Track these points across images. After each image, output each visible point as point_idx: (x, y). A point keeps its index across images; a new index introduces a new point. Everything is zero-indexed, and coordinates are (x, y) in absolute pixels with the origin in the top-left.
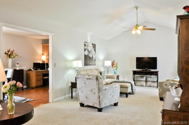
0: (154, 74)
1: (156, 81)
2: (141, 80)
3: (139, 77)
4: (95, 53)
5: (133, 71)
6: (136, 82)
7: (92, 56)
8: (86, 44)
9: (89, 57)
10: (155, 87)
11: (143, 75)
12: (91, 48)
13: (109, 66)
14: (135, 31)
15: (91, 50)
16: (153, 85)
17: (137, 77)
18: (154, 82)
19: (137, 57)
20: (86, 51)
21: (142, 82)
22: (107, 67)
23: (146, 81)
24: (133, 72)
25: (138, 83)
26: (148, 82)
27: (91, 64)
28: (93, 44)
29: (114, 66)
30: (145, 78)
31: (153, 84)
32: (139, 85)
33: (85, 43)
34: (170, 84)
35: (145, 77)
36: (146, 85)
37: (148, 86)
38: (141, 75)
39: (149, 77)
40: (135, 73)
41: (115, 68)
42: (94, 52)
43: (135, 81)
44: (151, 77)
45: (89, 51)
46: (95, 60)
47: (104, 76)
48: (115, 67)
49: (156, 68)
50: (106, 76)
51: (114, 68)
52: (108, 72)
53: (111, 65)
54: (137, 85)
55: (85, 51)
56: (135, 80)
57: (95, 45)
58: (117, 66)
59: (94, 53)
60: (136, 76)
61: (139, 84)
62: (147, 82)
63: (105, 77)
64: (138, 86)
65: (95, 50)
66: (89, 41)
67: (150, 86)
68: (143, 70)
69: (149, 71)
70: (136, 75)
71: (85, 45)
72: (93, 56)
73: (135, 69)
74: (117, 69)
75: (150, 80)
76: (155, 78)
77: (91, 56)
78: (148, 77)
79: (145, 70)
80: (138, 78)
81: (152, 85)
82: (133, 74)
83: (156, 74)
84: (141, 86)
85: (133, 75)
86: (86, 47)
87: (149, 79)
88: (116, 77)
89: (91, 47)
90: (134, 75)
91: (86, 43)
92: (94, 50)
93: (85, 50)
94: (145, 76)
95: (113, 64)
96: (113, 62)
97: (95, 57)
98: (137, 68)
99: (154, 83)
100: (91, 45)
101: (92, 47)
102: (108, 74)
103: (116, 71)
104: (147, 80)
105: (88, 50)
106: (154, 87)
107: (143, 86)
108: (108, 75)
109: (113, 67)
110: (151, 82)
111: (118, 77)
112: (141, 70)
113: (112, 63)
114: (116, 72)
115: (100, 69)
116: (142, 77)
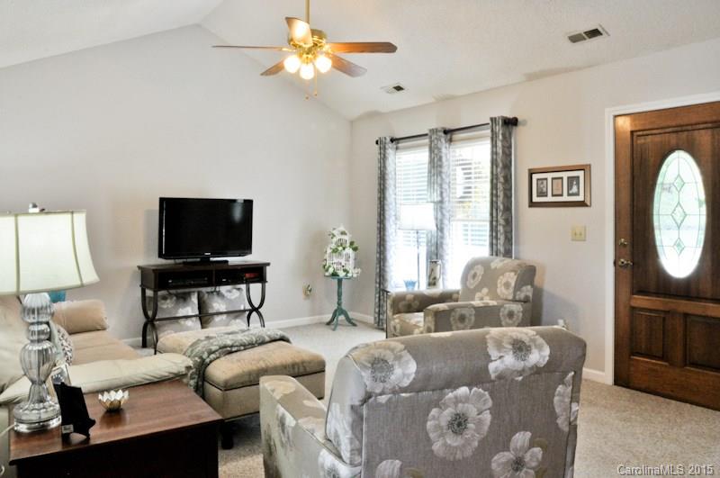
0: (247, 276)
1: (242, 308)
2: (180, 315)
3: (164, 298)
18: (238, 313)
19: (163, 196)
23: (203, 316)
26: (215, 316)
30: (194, 299)
31: (235, 324)
35: (196, 295)
49: (245, 246)
62: (205, 319)
73: (155, 261)
76: (237, 295)
80: (166, 307)
83: (256, 275)
87: (217, 305)
94: (194, 292)
98: (160, 255)
112: (178, 261)
116: (184, 298)
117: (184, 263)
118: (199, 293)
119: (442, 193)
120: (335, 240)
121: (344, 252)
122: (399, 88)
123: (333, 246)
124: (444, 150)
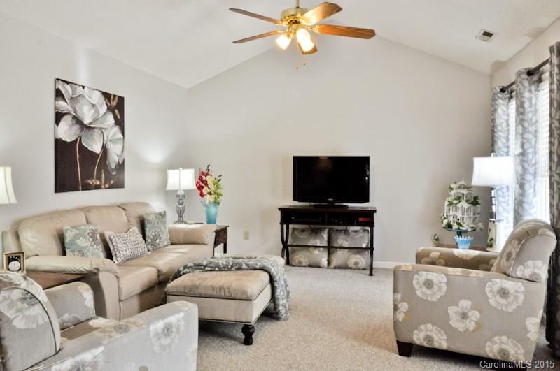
0: (361, 220)
1: (364, 246)
2: (311, 245)
3: (303, 231)
4: (121, 136)
5: (280, 209)
6: (293, 252)
7: (105, 149)
8: (67, 90)
9: (84, 150)
10: (364, 269)
11: (317, 226)
12: (97, 111)
13: (184, 191)
14: (288, 36)
15: (96, 120)
16: (356, 264)
17: (296, 233)
18: (359, 250)
19: (296, 155)
20: (62, 123)
21: (316, 252)
22: (178, 193)
23: (330, 248)
24: (279, 213)
25: (301, 256)
26: (338, 250)
27: (98, 183)
28: (107, 96)
29: (205, 191)
30: (325, 236)
31: (355, 259)
32: (304, 264)
33: (60, 86)
34: (445, 280)
35: (327, 231)
36: (329, 263)
37: (335, 268)
38: (312, 226)
39: (341, 230)
40: (287, 216)
41: (213, 200)
42: (116, 129)
43: (290, 248)
44: (346, 232)
45: (86, 122)
46: (121, 167)
47: (157, 236)
48: (210, 194)
49: (365, 198)
50: (170, 232)
51: (209, 199)
52: (180, 213)
53: (195, 187)
54: (297, 261)
55: (57, 122)
56: (289, 243)
57: (121, 100)
58: (219, 191)
59: (115, 134)
60: (294, 229)
61: (302, 259)
62: (332, 250)
63: (165, 238)
64: (300, 265)
65: (120, 123)
66: (82, 76)
67: (344, 267)
68: (318, 203)
69: (340, 210)
70: (291, 226)
71: (59, 94)
72: (110, 146)
73: (290, 202)
74: (219, 203)
75: (346, 244)
76: (361, 234)
77: (97, 149)
78: (337, 230)
79: (326, 204)
80: (302, 237)
81: (351, 263)
82: (280, 221)
83: (367, 219)
84: (310, 266)
85: (282, 224)
86: (61, 103)
87: (341, 241)
88: (211, 238)
89: (94, 105)
90: (285, 226)
91: (68, 87)
92: (113, 121)
93: (59, 117)
94: (325, 229)
95: (201, 184)
96: (203, 174)
97: (119, 152)
98: (295, 199)
99: (358, 256)
100: (97, 98)
101: (105, 107)
102: (183, 222)
103: (213, 210)
104: (335, 245)
105: (78, 120)
106: (359, 269)
107: (319, 267)
108: (177, 231)
109: (202, 195)
110: (346, 251)
111: (222, 233)
112: (313, 204)
113: (201, 178)
114: (216, 213)
115: (144, 204)
116: (316, 232)
117: (315, 206)
118: (330, 230)
119: (523, 144)
120: (452, 193)
121: (460, 205)
122: (489, 35)
123: (450, 199)
124: (527, 95)
